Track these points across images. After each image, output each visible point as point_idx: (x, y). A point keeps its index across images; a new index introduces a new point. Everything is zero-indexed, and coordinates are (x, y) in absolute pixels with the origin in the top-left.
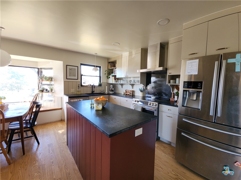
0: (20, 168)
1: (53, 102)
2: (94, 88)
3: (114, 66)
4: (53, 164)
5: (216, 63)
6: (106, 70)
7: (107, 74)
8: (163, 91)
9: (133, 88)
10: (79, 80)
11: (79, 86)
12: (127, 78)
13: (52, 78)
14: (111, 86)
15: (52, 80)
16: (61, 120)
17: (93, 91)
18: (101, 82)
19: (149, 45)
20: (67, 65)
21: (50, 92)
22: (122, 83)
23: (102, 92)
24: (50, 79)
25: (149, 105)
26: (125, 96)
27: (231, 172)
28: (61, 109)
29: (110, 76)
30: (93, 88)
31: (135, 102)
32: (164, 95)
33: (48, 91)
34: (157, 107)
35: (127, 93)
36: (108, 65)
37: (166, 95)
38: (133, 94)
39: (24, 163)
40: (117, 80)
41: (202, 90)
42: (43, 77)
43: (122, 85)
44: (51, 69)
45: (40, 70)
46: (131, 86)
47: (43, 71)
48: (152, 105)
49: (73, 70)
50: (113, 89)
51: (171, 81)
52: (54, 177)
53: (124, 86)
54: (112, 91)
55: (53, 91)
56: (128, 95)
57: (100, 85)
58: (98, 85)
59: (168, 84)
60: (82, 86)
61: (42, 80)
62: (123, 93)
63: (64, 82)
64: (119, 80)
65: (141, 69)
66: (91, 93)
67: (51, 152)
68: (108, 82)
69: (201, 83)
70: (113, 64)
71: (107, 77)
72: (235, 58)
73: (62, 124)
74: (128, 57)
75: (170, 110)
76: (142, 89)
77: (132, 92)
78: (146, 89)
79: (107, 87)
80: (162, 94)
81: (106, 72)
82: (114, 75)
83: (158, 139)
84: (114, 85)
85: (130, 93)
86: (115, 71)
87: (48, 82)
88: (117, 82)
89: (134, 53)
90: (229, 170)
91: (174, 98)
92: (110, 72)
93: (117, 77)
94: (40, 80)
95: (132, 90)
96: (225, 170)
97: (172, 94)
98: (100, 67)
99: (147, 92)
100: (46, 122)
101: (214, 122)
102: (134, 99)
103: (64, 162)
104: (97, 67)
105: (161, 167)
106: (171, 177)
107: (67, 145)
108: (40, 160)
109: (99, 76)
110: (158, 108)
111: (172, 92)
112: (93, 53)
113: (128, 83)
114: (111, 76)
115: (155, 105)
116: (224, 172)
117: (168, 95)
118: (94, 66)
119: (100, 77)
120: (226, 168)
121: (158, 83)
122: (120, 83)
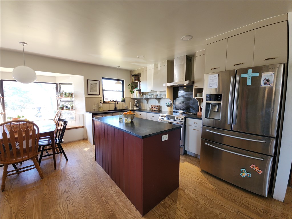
0: (55, 180)
1: (74, 120)
2: (118, 104)
3: (139, 79)
4: (86, 175)
5: (232, 77)
6: (130, 84)
7: (130, 88)
8: (190, 105)
9: (159, 103)
10: (101, 96)
11: (101, 103)
12: (153, 92)
13: (72, 94)
14: (135, 101)
15: (72, 97)
16: (84, 139)
17: (116, 107)
18: (125, 97)
19: (175, 58)
20: (88, 80)
21: (70, 109)
22: (147, 98)
23: (126, 108)
24: (71, 95)
25: (175, 120)
26: (151, 112)
27: (248, 174)
28: (83, 127)
29: (133, 91)
30: (116, 104)
31: (162, 117)
32: (191, 110)
33: (68, 108)
34: (183, 121)
35: (153, 109)
36: (131, 78)
37: (194, 109)
38: (159, 109)
39: (57, 176)
40: (141, 95)
41: (221, 102)
42: (63, 93)
43: (147, 100)
44: (71, 84)
45: (59, 86)
46: (157, 101)
47: (62, 86)
48: (179, 119)
49: (94, 85)
50: (138, 105)
51: (198, 94)
52: (90, 184)
53: (149, 101)
54: (137, 106)
55: (74, 109)
56: (154, 110)
57: (123, 101)
58: (121, 101)
59: (195, 97)
60: (104, 102)
61: (62, 97)
62: (148, 109)
63: (86, 98)
64: (144, 95)
65: (168, 82)
66: (114, 109)
67: (81, 166)
68: (132, 97)
69: (221, 95)
70: (137, 77)
71: (131, 91)
72: (247, 73)
73: (85, 143)
74: (153, 69)
75: (196, 123)
76: (169, 104)
77: (158, 107)
78: (173, 104)
79: (130, 102)
80: (190, 108)
81: (130, 87)
82: (138, 89)
83: (185, 153)
84: (139, 101)
85: (156, 109)
86: (139, 85)
87: (68, 99)
88: (142, 97)
89: (159, 65)
90: (245, 172)
91: (201, 112)
92: (134, 86)
93: (142, 91)
94: (60, 96)
95: (159, 105)
96: (242, 173)
97: (200, 108)
98: (123, 81)
99: (174, 107)
100: (69, 141)
101: (231, 130)
102: (160, 114)
103: (96, 173)
104: (120, 80)
105: (186, 175)
106: (195, 181)
107: (96, 160)
108: (73, 172)
109: (122, 90)
110: (185, 122)
111: (199, 106)
112: (115, 66)
113: (153, 97)
114: (135, 91)
115: (182, 119)
116: (242, 175)
117: (195, 109)
118: (117, 80)
119: (123, 92)
120: (242, 170)
121: (185, 96)
122: (145, 98)
